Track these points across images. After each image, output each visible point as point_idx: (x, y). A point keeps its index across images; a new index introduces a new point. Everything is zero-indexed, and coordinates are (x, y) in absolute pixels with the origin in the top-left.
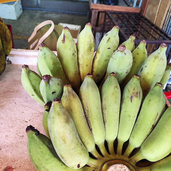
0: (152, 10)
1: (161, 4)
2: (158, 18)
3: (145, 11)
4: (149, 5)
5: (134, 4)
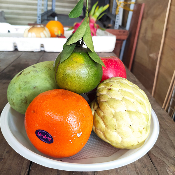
0: (152, 27)
3: (137, 34)
4: (144, 21)
5: (116, 23)
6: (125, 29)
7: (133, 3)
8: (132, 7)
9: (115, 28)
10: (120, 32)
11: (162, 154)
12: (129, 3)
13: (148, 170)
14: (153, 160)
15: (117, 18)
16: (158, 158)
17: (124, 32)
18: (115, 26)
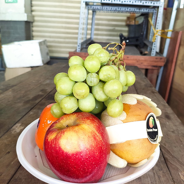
3: (174, 60)
4: (181, 48)
5: (153, 50)
6: (163, 56)
7: (170, 31)
8: (169, 35)
9: (152, 55)
10: (156, 58)
11: (177, 162)
12: (166, 30)
13: (163, 172)
14: (169, 166)
15: (154, 45)
16: (173, 165)
17: (161, 59)
18: (152, 53)
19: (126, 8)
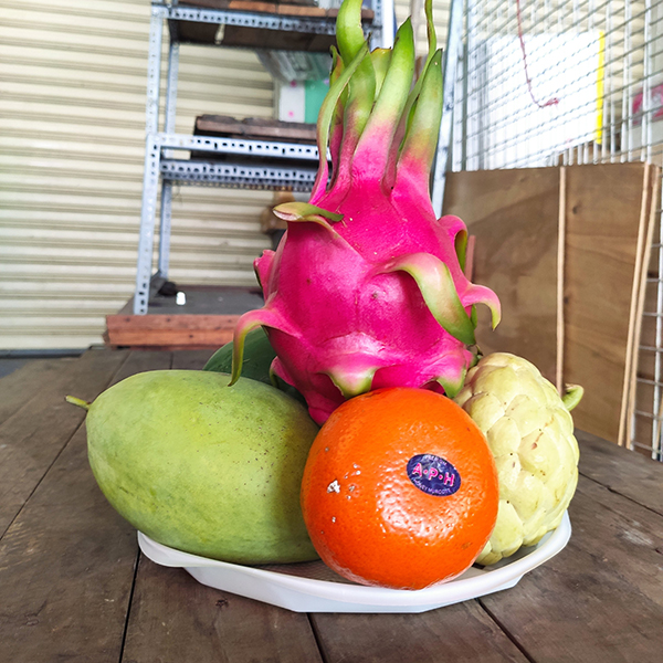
1: (573, 239)
2: (573, 336)
19: (291, 172)
